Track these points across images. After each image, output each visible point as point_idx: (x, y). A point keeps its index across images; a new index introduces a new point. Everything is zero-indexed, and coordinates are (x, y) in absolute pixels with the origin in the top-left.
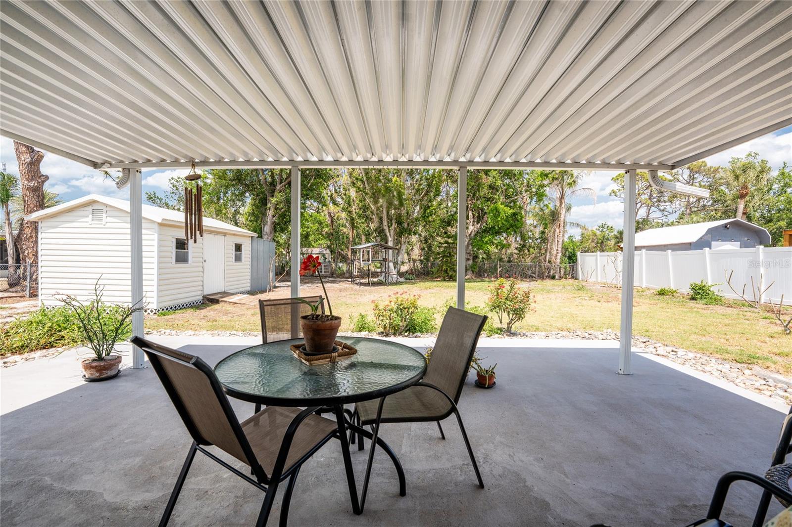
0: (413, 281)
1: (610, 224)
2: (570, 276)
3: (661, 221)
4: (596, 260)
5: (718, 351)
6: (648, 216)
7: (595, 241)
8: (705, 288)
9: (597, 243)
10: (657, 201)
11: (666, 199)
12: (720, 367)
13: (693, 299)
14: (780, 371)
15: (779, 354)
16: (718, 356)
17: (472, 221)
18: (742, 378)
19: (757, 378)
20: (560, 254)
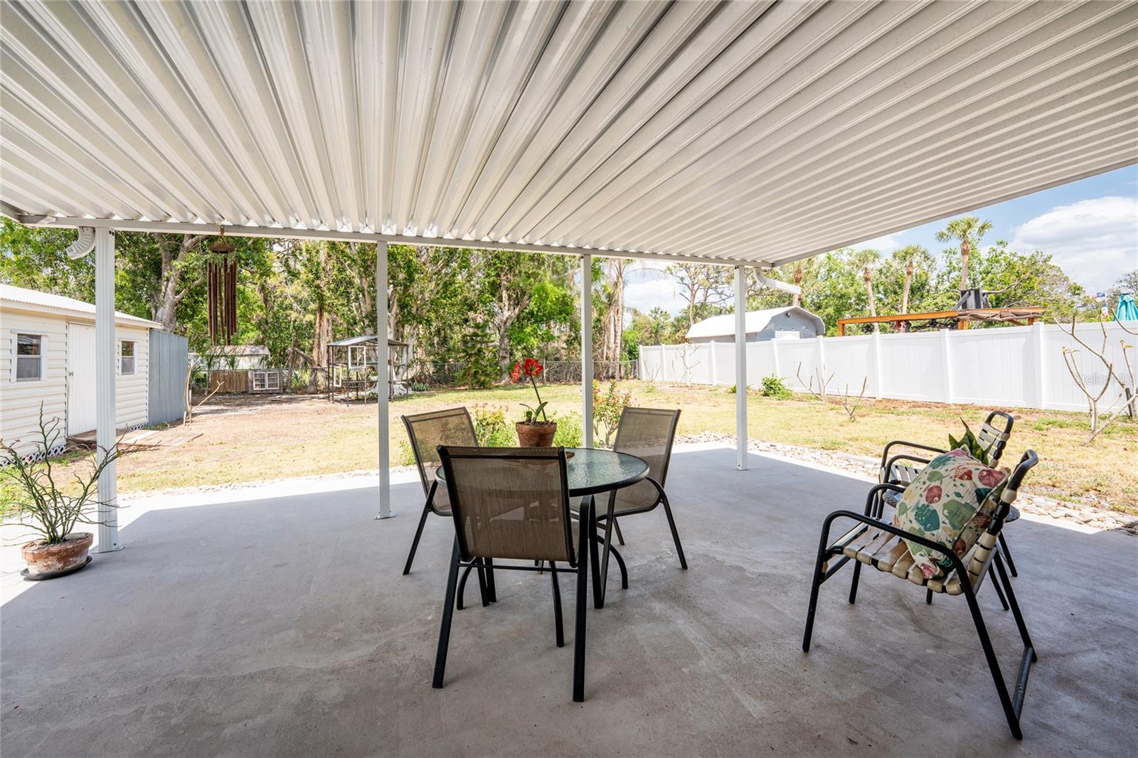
0: (426, 392)
1: (663, 308)
2: (632, 376)
3: (719, 306)
4: (662, 352)
5: (807, 441)
6: (705, 300)
7: (649, 330)
8: (776, 382)
9: (651, 333)
10: (713, 283)
11: (724, 280)
12: (813, 455)
13: (766, 395)
14: (857, 453)
15: (851, 440)
16: (810, 446)
17: (507, 304)
18: (831, 461)
19: (842, 460)
20: (618, 349)
